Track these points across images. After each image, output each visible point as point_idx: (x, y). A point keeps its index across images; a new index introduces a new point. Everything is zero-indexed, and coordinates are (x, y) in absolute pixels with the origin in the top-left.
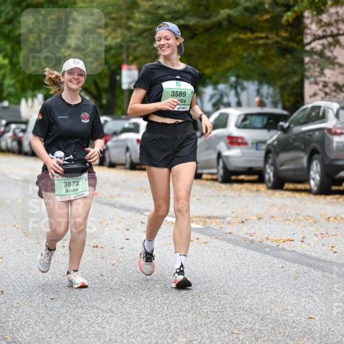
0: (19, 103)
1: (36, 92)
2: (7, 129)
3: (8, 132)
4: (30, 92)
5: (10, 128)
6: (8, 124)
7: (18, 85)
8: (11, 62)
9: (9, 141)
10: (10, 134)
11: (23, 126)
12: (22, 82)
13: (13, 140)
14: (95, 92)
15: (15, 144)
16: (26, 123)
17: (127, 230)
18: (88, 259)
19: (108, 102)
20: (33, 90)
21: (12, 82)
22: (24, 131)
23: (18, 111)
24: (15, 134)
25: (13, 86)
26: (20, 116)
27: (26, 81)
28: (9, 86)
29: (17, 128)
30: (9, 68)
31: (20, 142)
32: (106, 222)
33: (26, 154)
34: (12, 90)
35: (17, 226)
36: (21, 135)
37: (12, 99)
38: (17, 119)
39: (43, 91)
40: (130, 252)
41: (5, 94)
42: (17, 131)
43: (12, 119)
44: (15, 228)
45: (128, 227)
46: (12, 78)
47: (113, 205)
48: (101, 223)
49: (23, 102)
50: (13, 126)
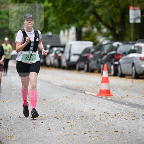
0: (59, 33)
1: (71, 25)
2: (51, 51)
3: (51, 53)
4: (66, 25)
5: (53, 50)
6: (51, 48)
7: (58, 21)
8: (53, 5)
9: (52, 59)
10: (53, 54)
11: (62, 49)
12: (61, 19)
13: (55, 59)
14: (111, 25)
15: (56, 61)
16: (64, 46)
17: (133, 120)
18: (106, 140)
20: (69, 24)
21: (54, 19)
22: (62, 52)
23: (59, 39)
24: (56, 54)
25: (55, 21)
26: (60, 42)
27: (64, 18)
28: (52, 21)
29: (58, 50)
30: (52, 9)
31: (59, 60)
32: (119, 115)
34: (54, 24)
35: (58, 117)
36: (60, 55)
37: (54, 30)
38: (57, 44)
39: (76, 24)
40: (135, 136)
41: (49, 26)
42: (58, 52)
43: (54, 44)
45: (133, 118)
46: (54, 16)
48: (115, 115)
49: (62, 32)
50: (55, 49)
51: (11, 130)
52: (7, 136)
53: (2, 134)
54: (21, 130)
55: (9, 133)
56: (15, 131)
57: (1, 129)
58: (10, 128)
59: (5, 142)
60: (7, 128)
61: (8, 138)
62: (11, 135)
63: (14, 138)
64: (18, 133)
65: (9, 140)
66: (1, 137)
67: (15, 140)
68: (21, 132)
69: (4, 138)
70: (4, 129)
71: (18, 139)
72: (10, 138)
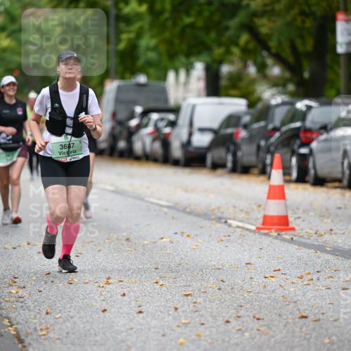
0: (164, 78)
1: (192, 59)
2: (145, 121)
3: (146, 126)
4: (183, 59)
5: (149, 119)
6: (145, 113)
7: (163, 48)
9: (148, 140)
10: (150, 129)
11: (171, 117)
12: (170, 43)
13: (154, 140)
14: (291, 59)
15: (157, 146)
16: (176, 110)
19: (312, 75)
20: (188, 55)
21: (153, 42)
22: (173, 124)
23: (163, 92)
24: (157, 129)
25: (155, 49)
26: (166, 100)
27: (176, 41)
28: (148, 49)
29: (162, 119)
30: (148, 19)
31: (166, 143)
32: (309, 277)
33: (176, 163)
34: (152, 55)
35: (161, 283)
36: (167, 130)
37: (152, 71)
38: (160, 105)
39: (206, 57)
41: (141, 62)
42: (161, 124)
43: (152, 105)
44: (157, 286)
45: (345, 285)
46: (152, 37)
47: (321, 248)
48: (301, 278)
49: (171, 76)
50: (155, 116)
51: (47, 313)
52: (38, 328)
53: (26, 322)
54: (71, 314)
55: (43, 321)
56: (57, 316)
57: (24, 310)
58: (44, 308)
59: (32, 342)
60: (38, 307)
61: (41, 333)
62: (48, 326)
63: (54, 333)
64: (65, 322)
65: (43, 337)
66: (24, 329)
67: (57, 337)
68: (72, 317)
69: (31, 334)
70: (29, 310)
71: (64, 334)
72: (44, 332)
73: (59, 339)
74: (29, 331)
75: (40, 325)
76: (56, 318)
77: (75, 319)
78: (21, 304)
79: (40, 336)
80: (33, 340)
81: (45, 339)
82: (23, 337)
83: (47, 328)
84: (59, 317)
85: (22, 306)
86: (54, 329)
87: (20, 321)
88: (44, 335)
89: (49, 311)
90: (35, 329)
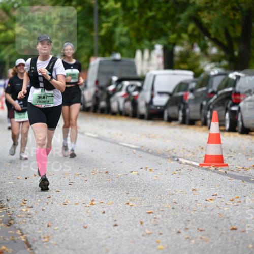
0: (134, 56)
1: (154, 42)
2: (120, 86)
3: (120, 90)
4: (147, 42)
5: (123, 86)
6: (120, 81)
7: (132, 34)
8: (124, 6)
9: (122, 101)
10: (123, 93)
11: (139, 84)
12: (138, 30)
13: (126, 101)
14: (225, 42)
15: (128, 105)
16: (142, 79)
19: (240, 53)
20: (151, 39)
21: (125, 30)
22: (139, 89)
23: (133, 65)
24: (128, 93)
25: (127, 34)
26: (135, 72)
27: (142, 29)
28: (121, 34)
30: (121, 13)
31: (134, 103)
32: (238, 200)
33: (142, 117)
34: (124, 39)
35: (131, 204)
36: (135, 93)
37: (124, 51)
38: (131, 76)
39: (163, 40)
41: (116, 44)
42: (131, 89)
43: (124, 75)
44: (128, 206)
46: (125, 26)
48: (232, 200)
49: (138, 54)
50: (126, 83)
51: (48, 226)
52: (42, 237)
53: (33, 232)
54: (66, 227)
55: (46, 232)
56: (56, 228)
57: (32, 223)
58: (46, 222)
59: (37, 247)
60: (42, 222)
61: (44, 240)
62: (49, 235)
63: (54, 240)
64: (61, 232)
65: (45, 243)
66: (31, 238)
67: (55, 243)
68: (66, 229)
69: (37, 241)
70: (35, 224)
71: (61, 241)
72: (46, 240)
73: (56, 244)
74: (35, 239)
75: (43, 234)
76: (55, 230)
77: (68, 230)
78: (29, 219)
79: (43, 242)
80: (38, 245)
81: (47, 245)
82: (31, 243)
83: (48, 237)
84: (57, 229)
85: (30, 221)
86: (53, 238)
87: (29, 232)
88: (46, 242)
89: (50, 224)
90: (40, 237)
